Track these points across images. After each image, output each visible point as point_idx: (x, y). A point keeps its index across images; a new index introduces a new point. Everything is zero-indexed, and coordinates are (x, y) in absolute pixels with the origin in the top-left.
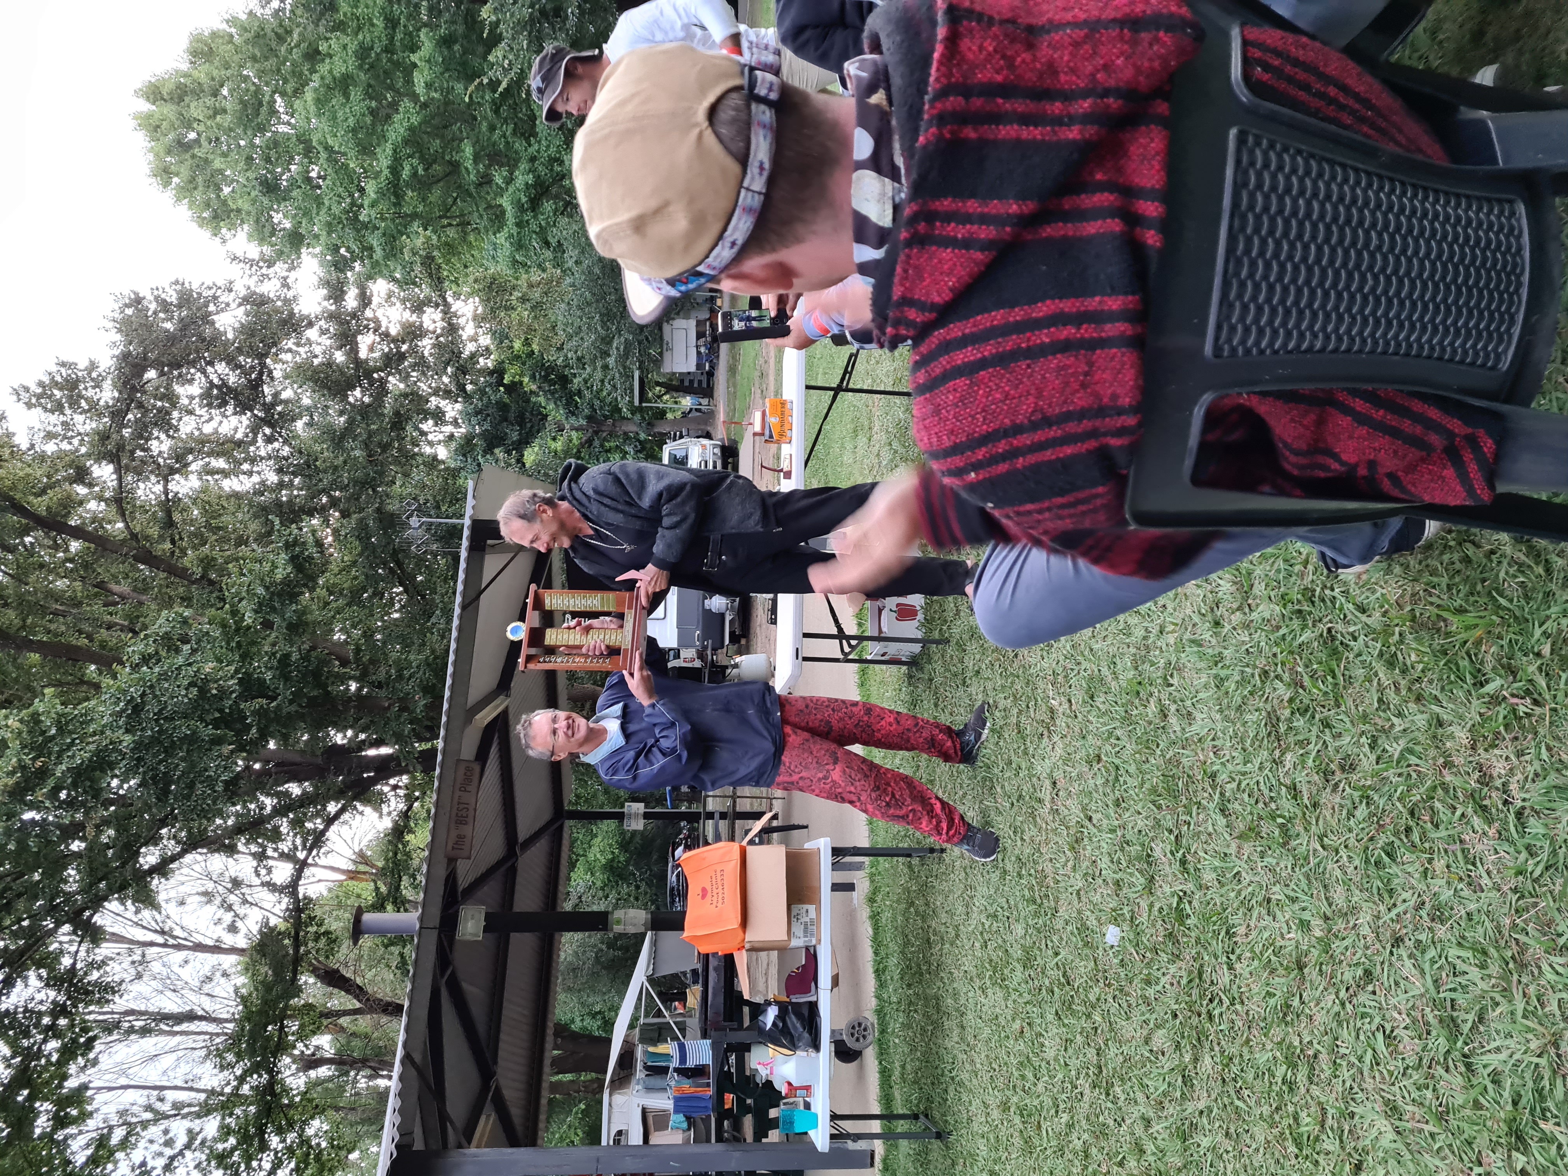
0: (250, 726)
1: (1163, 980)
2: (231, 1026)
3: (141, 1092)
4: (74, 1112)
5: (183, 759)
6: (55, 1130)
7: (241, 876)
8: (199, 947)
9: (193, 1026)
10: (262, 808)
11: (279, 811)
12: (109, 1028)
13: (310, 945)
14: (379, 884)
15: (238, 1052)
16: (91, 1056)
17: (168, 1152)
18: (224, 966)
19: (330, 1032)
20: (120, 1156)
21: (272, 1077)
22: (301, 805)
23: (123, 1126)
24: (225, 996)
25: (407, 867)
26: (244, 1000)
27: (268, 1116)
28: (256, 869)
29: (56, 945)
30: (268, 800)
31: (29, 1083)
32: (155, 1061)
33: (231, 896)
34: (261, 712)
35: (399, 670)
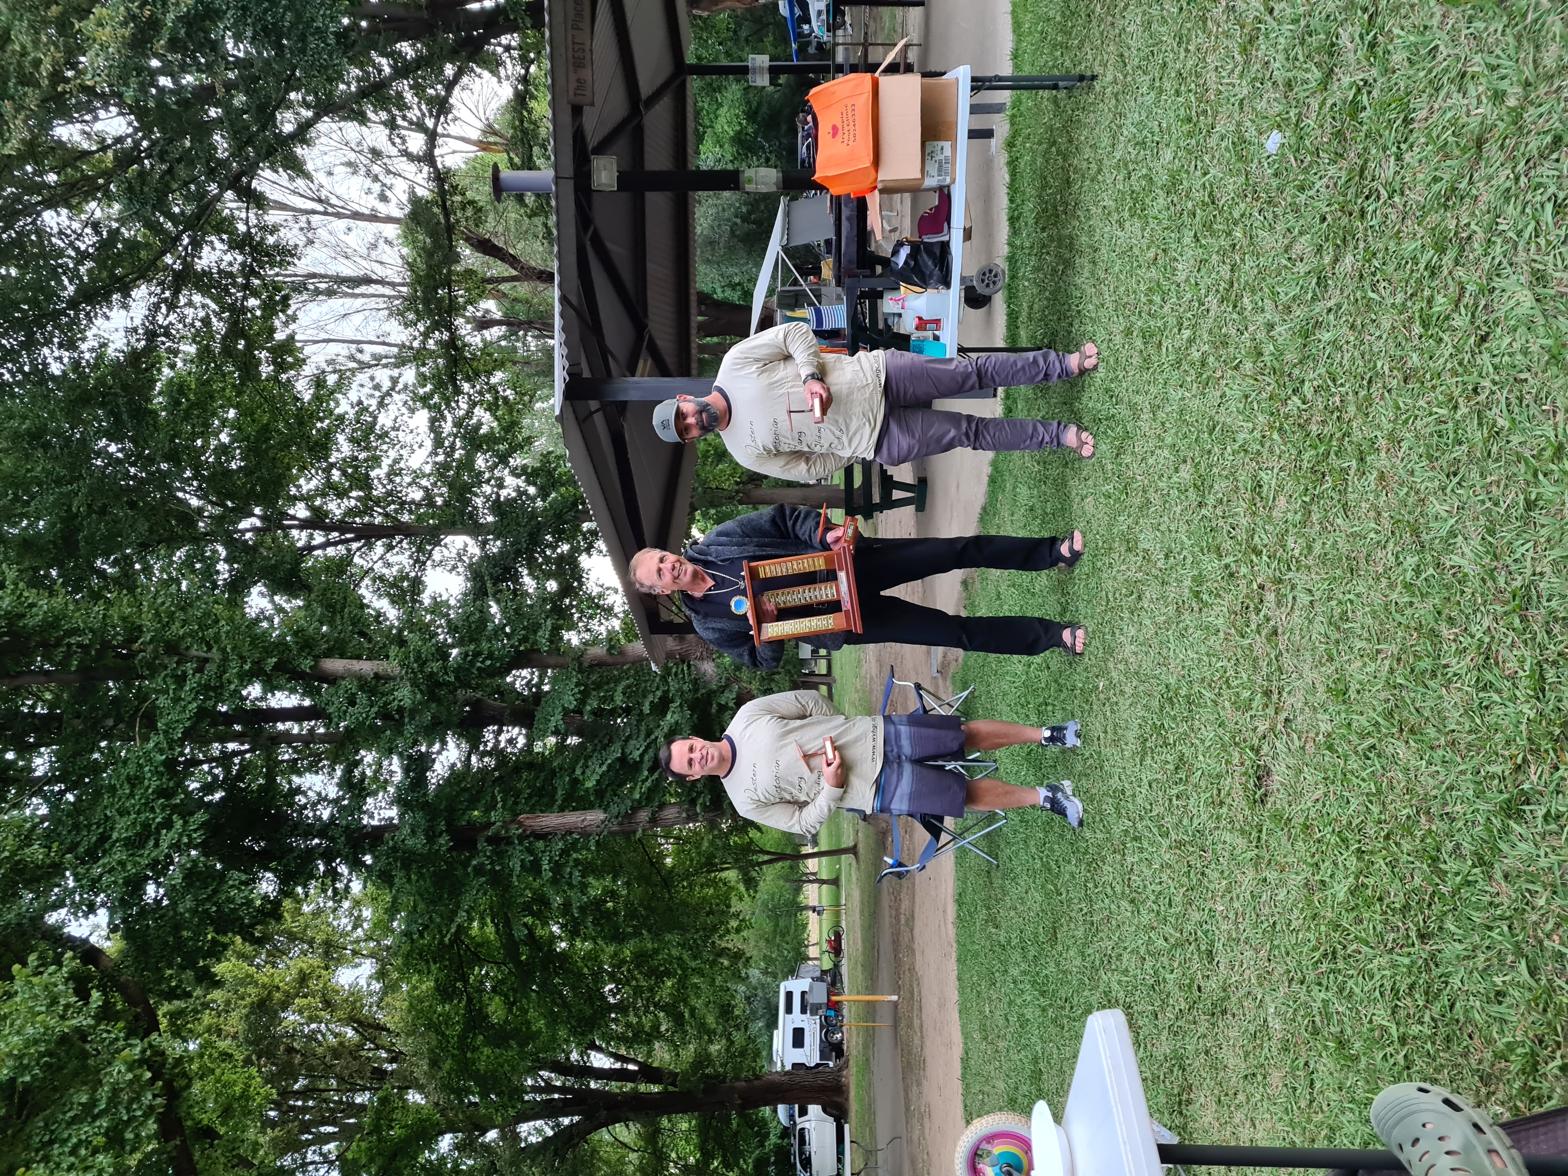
2: (404, 289)
3: (341, 345)
4: (290, 359)
6: (277, 373)
7: (378, 146)
8: (357, 216)
9: (372, 289)
10: (380, 71)
11: (398, 74)
12: (300, 288)
13: (459, 214)
14: (512, 155)
15: (417, 312)
16: (290, 312)
17: (377, 394)
18: (384, 234)
19: (494, 298)
20: (340, 396)
21: (452, 333)
22: (418, 68)
23: (334, 372)
24: (393, 262)
25: (536, 136)
26: (411, 267)
27: (456, 367)
28: (390, 139)
29: (227, 211)
30: (384, 61)
31: (243, 334)
32: (346, 320)
33: (375, 167)
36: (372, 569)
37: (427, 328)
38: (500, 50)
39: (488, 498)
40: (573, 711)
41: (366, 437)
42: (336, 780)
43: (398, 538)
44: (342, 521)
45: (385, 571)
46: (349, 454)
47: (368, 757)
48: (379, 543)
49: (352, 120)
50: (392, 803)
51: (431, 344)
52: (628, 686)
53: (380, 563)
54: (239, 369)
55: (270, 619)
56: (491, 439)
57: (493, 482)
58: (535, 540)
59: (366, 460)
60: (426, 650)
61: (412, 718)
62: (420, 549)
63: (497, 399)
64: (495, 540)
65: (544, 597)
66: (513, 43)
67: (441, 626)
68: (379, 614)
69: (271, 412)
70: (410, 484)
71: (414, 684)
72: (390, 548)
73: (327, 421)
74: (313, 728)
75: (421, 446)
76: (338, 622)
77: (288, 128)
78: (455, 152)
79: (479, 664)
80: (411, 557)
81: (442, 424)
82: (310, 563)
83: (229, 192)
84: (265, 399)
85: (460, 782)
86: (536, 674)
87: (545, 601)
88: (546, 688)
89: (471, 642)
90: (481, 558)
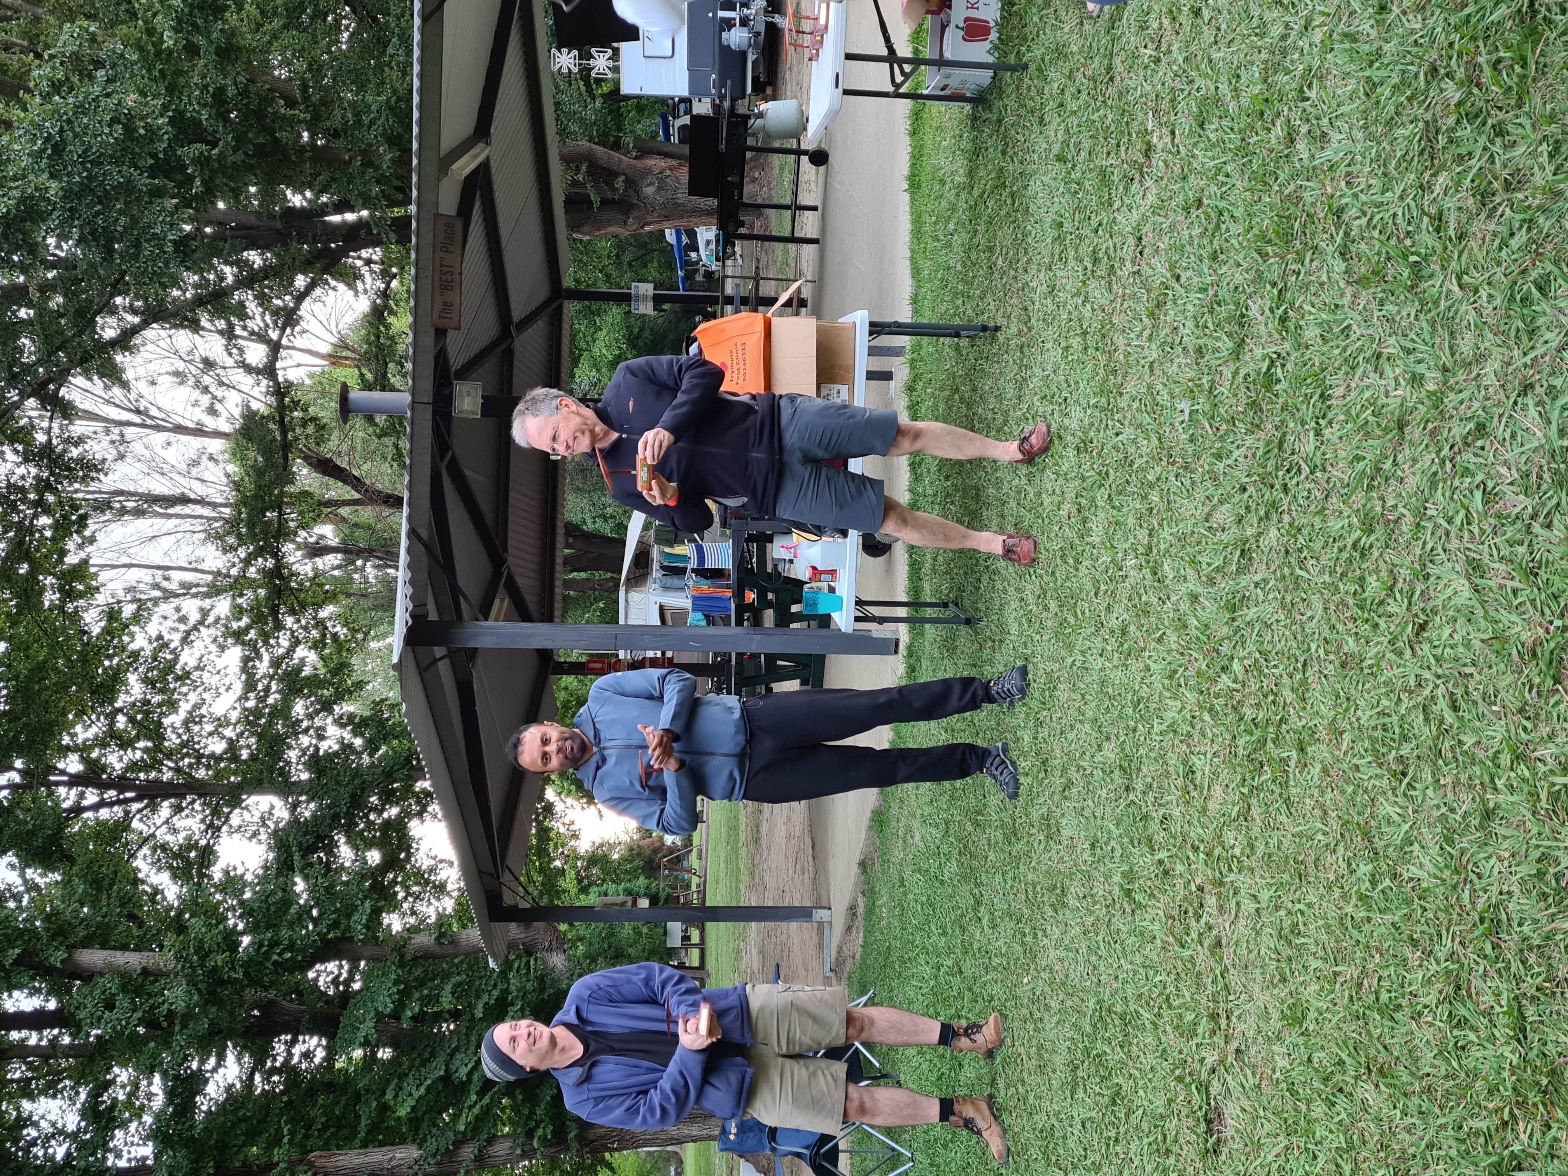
0: (191, 179)
1: (1236, 454)
2: (227, 511)
3: (144, 571)
5: (122, 212)
6: (63, 602)
7: (212, 356)
8: (179, 429)
9: (189, 509)
10: (222, 279)
11: (242, 283)
12: (100, 507)
13: (298, 431)
14: (364, 370)
15: (239, 536)
16: (87, 533)
17: (183, 627)
18: (210, 450)
19: (331, 522)
20: (134, 629)
21: (278, 561)
22: (266, 278)
23: (132, 602)
24: (216, 480)
25: (393, 353)
26: (237, 486)
27: (279, 598)
28: (227, 349)
29: (26, 420)
30: (227, 270)
31: (27, 557)
32: (154, 542)
33: (206, 377)
34: (202, 161)
35: (357, 114)
36: (153, 836)
37: (250, 554)
38: (359, 263)
39: (304, 752)
40: (389, 1017)
41: (163, 679)
42: (78, 1106)
43: (189, 798)
44: (122, 777)
45: (170, 838)
46: (139, 697)
47: (122, 1074)
48: (166, 804)
49: (184, 327)
50: (147, 1138)
51: (252, 572)
52: (460, 984)
53: (164, 829)
54: (15, 595)
55: (17, 897)
56: (314, 682)
57: (311, 732)
58: (357, 802)
59: (160, 705)
60: (212, 938)
61: (184, 1026)
62: (216, 812)
63: (324, 636)
64: (308, 802)
65: (365, 873)
66: (374, 257)
67: (233, 908)
68: (156, 891)
69: (51, 647)
70: (211, 734)
71: (192, 982)
72: (178, 809)
73: (116, 660)
74: (56, 1038)
75: (229, 689)
76: (104, 902)
77: (109, 333)
78: (299, 365)
79: (275, 957)
80: (203, 821)
81: (257, 663)
82: (77, 828)
83: (32, 400)
84: (45, 632)
85: (238, 1109)
86: (346, 967)
87: (363, 877)
88: (356, 986)
89: (267, 928)
90: (289, 823)
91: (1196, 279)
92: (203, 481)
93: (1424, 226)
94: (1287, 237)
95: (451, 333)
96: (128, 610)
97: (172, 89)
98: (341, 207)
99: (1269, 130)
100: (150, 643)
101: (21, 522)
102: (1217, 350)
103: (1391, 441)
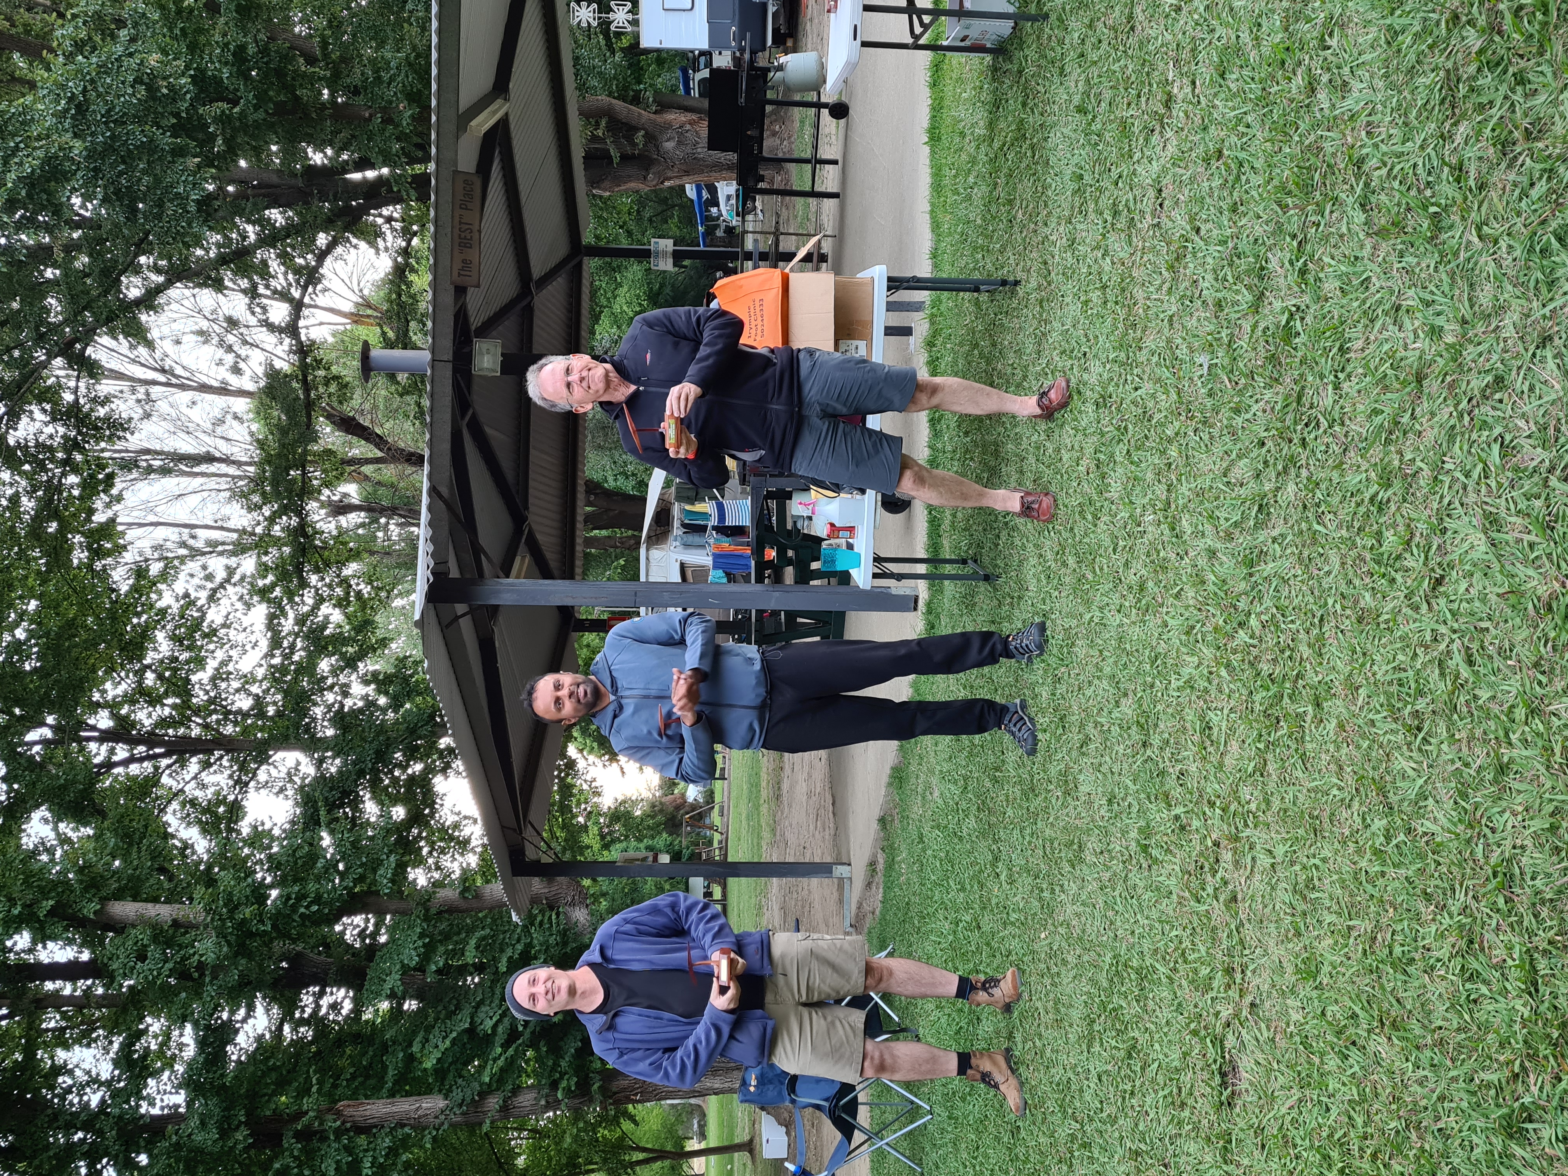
0: (212, 138)
1: (1255, 408)
2: (252, 469)
3: (171, 529)
4: (109, 546)
5: (144, 172)
6: (91, 560)
7: (235, 315)
8: (204, 388)
9: (213, 468)
10: (244, 237)
11: (265, 242)
12: (127, 466)
13: (321, 390)
14: (386, 329)
15: (264, 494)
16: (114, 492)
17: (210, 585)
18: (234, 409)
19: (354, 481)
20: (162, 586)
21: (302, 519)
22: (288, 236)
23: (159, 560)
24: (241, 439)
25: (415, 311)
26: (261, 444)
27: (303, 556)
28: (250, 308)
29: (53, 379)
30: (250, 228)
31: (56, 515)
32: (180, 501)
33: (230, 336)
34: (223, 120)
35: (376, 71)
36: (182, 791)
37: (274, 513)
38: (380, 221)
39: (329, 707)
40: (415, 969)
41: (191, 637)
42: (112, 1055)
43: (217, 754)
44: (151, 733)
45: (198, 793)
46: (168, 654)
47: (155, 1025)
48: (194, 760)
49: (208, 287)
50: (179, 1086)
51: (277, 530)
52: (483, 938)
53: (193, 784)
54: (45, 554)
55: (51, 851)
56: (339, 640)
57: (336, 689)
58: (381, 758)
59: (188, 662)
60: (240, 891)
61: (215, 977)
62: (243, 768)
63: (348, 593)
64: (334, 758)
65: (390, 828)
66: (395, 215)
67: (260, 862)
68: (186, 845)
69: (81, 605)
70: (238, 691)
71: (221, 934)
72: (206, 765)
73: (144, 617)
74: (89, 988)
75: (255, 645)
76: (134, 855)
77: (134, 293)
78: (321, 324)
79: (302, 910)
80: (231, 777)
81: (282, 621)
82: (108, 783)
83: (59, 359)
84: (75, 590)
85: (267, 1059)
86: (372, 921)
87: (388, 832)
88: (383, 939)
89: (295, 881)
90: (315, 779)
91: (1215, 232)
92: (228, 440)
93: (1444, 176)
94: (1307, 188)
95: (471, 291)
96: (155, 568)
97: (193, 48)
98: (362, 164)
99: (1290, 79)
100: (177, 601)
101: (50, 480)
102: (1237, 303)
103: (1409, 394)
